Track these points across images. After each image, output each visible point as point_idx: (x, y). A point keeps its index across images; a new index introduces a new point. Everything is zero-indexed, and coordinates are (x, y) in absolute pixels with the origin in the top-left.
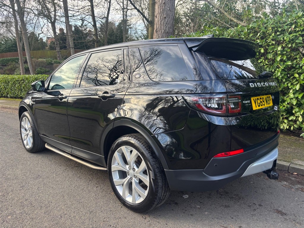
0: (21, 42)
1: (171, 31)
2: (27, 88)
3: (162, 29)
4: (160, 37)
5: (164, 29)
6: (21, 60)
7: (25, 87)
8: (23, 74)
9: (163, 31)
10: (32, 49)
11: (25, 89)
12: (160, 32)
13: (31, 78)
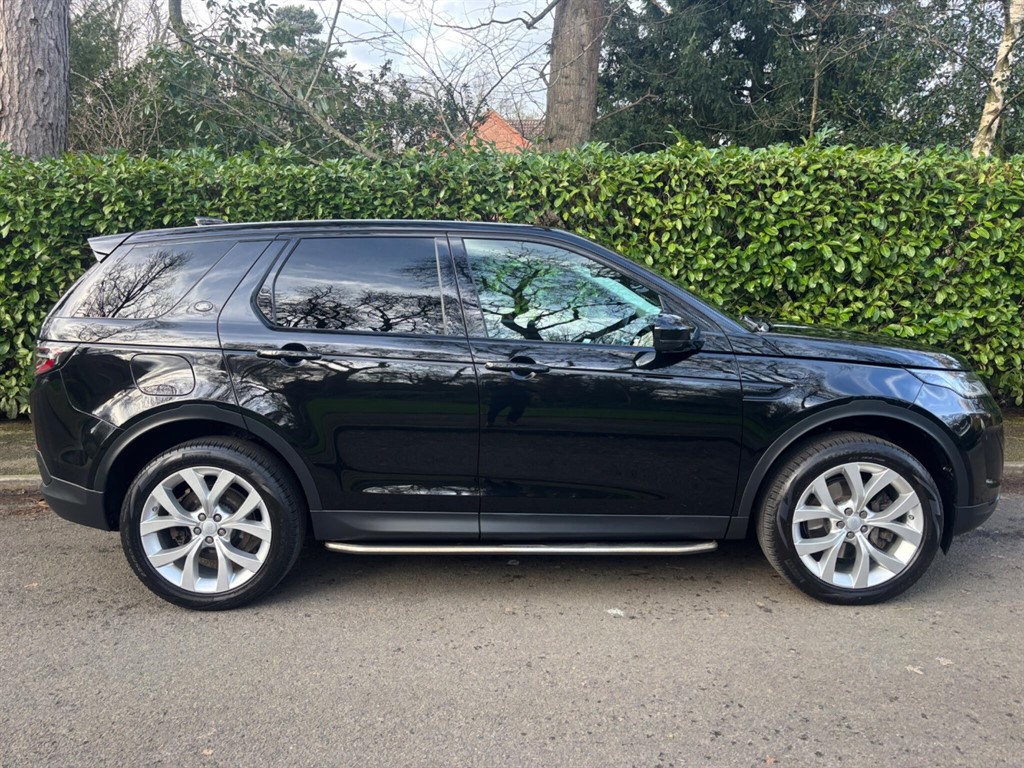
1: (63, 123)
3: (28, 111)
4: (18, 137)
5: (36, 113)
9: (33, 118)
12: (21, 123)
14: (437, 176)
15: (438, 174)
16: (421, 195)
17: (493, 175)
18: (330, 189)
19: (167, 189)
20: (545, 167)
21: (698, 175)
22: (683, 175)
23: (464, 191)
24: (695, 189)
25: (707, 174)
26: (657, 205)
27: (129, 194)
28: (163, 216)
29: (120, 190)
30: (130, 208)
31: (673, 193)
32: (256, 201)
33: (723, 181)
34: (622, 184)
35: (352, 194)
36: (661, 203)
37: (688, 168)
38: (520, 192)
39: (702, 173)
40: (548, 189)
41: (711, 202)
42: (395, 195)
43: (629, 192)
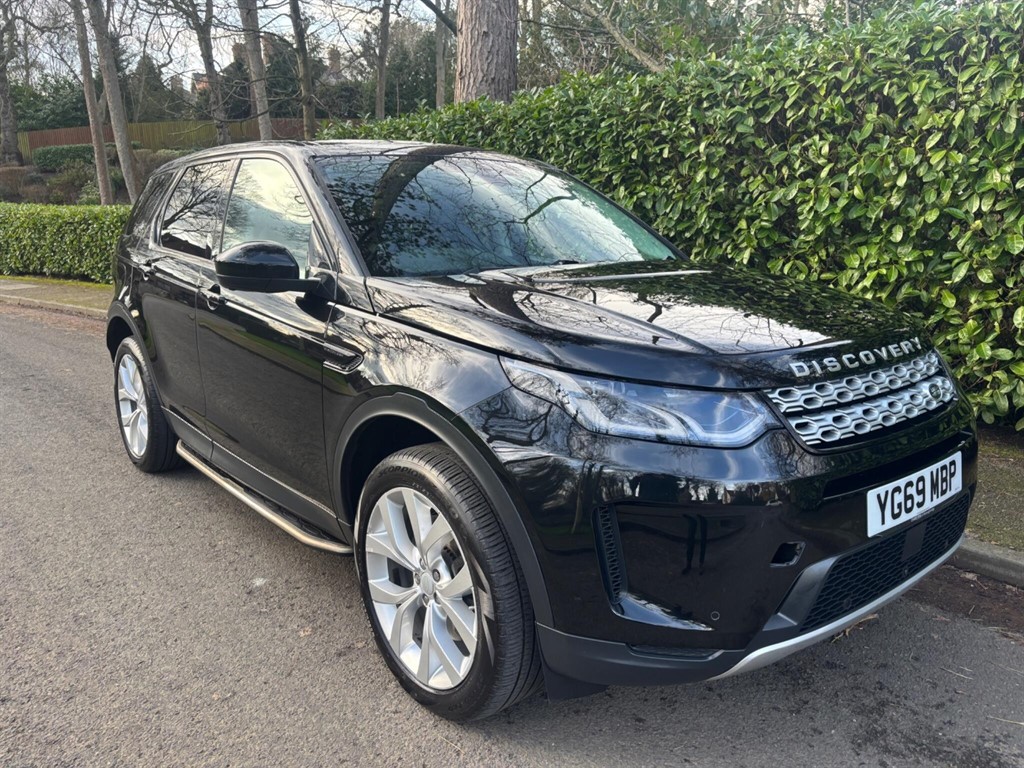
0: (98, 99)
1: (506, 76)
2: (96, 246)
3: (477, 70)
4: (470, 93)
5: (482, 71)
6: (101, 153)
7: (92, 244)
8: (108, 203)
9: (480, 75)
10: (137, 116)
11: (91, 250)
12: (472, 81)
13: (108, 214)
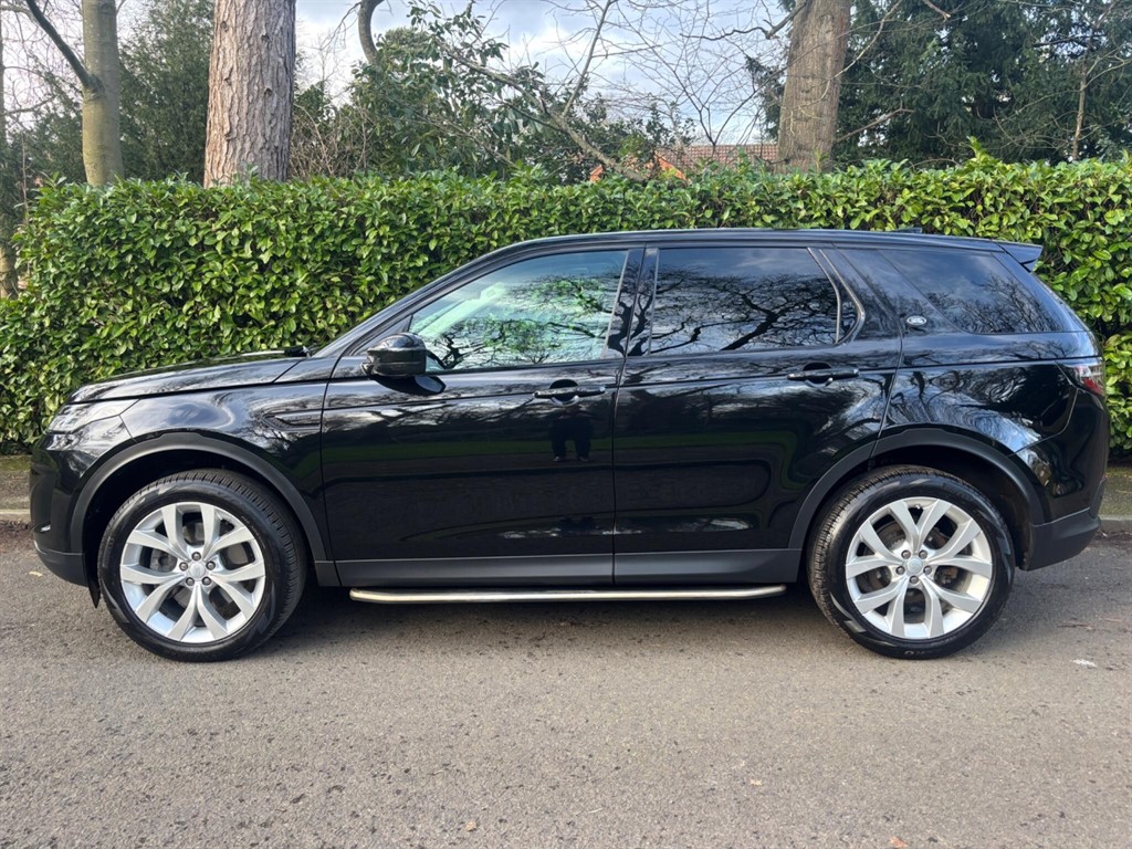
3: (256, 134)
5: (264, 135)
9: (260, 140)
14: (719, 197)
15: (721, 194)
16: (703, 216)
17: (781, 194)
18: (606, 212)
19: (433, 213)
20: (836, 186)
21: (1015, 192)
22: (997, 193)
23: (752, 212)
24: (1013, 208)
25: (1026, 192)
26: (970, 226)
27: (393, 217)
28: (428, 240)
29: (384, 213)
30: (396, 233)
31: (986, 213)
32: (525, 224)
33: (1048, 200)
34: (927, 203)
35: (629, 216)
36: (972, 224)
37: (1003, 185)
38: (812, 212)
39: (1021, 189)
40: (844, 210)
41: (1033, 223)
42: (672, 218)
43: (937, 212)
